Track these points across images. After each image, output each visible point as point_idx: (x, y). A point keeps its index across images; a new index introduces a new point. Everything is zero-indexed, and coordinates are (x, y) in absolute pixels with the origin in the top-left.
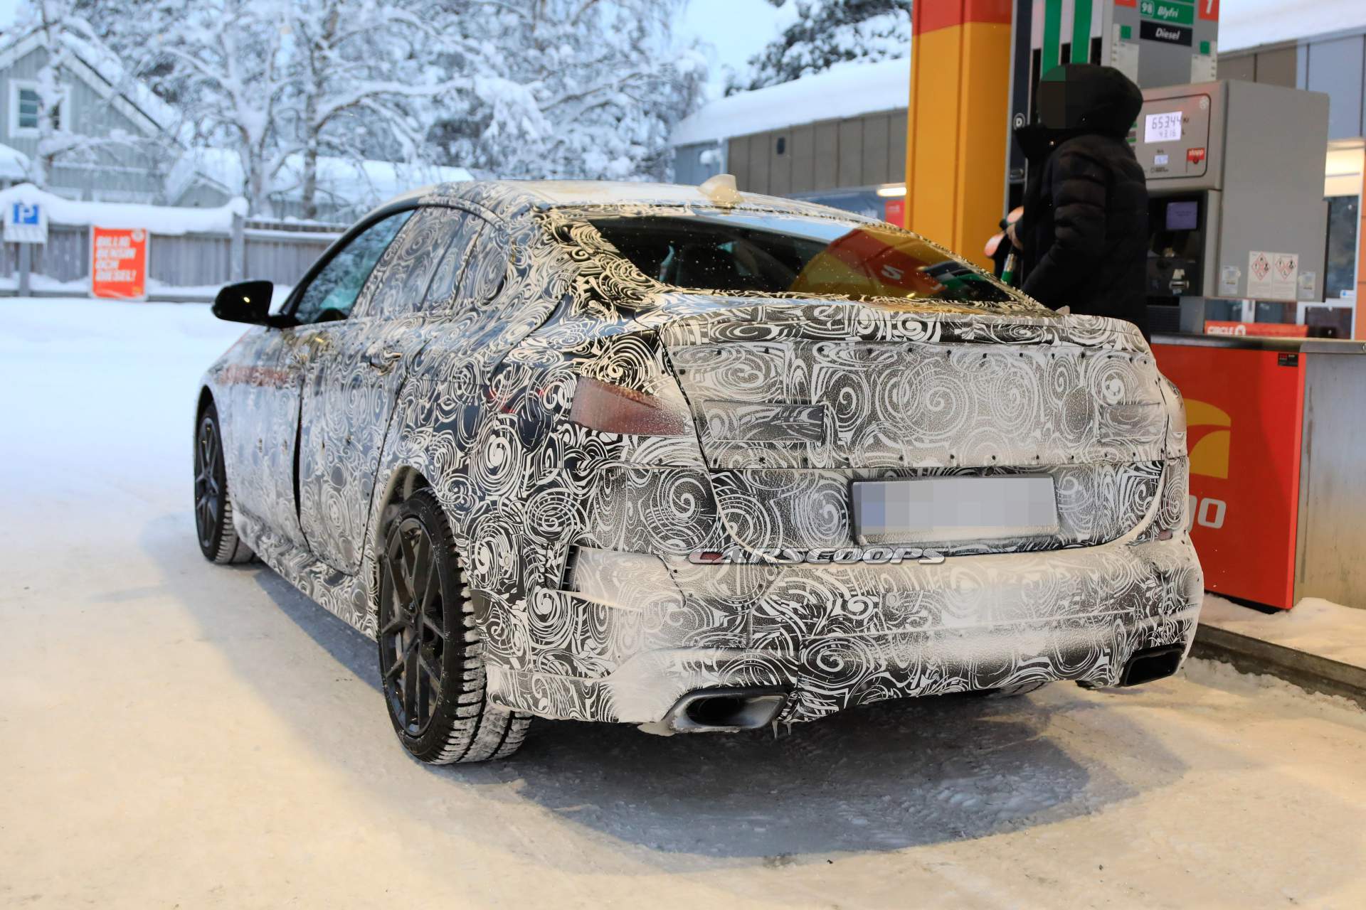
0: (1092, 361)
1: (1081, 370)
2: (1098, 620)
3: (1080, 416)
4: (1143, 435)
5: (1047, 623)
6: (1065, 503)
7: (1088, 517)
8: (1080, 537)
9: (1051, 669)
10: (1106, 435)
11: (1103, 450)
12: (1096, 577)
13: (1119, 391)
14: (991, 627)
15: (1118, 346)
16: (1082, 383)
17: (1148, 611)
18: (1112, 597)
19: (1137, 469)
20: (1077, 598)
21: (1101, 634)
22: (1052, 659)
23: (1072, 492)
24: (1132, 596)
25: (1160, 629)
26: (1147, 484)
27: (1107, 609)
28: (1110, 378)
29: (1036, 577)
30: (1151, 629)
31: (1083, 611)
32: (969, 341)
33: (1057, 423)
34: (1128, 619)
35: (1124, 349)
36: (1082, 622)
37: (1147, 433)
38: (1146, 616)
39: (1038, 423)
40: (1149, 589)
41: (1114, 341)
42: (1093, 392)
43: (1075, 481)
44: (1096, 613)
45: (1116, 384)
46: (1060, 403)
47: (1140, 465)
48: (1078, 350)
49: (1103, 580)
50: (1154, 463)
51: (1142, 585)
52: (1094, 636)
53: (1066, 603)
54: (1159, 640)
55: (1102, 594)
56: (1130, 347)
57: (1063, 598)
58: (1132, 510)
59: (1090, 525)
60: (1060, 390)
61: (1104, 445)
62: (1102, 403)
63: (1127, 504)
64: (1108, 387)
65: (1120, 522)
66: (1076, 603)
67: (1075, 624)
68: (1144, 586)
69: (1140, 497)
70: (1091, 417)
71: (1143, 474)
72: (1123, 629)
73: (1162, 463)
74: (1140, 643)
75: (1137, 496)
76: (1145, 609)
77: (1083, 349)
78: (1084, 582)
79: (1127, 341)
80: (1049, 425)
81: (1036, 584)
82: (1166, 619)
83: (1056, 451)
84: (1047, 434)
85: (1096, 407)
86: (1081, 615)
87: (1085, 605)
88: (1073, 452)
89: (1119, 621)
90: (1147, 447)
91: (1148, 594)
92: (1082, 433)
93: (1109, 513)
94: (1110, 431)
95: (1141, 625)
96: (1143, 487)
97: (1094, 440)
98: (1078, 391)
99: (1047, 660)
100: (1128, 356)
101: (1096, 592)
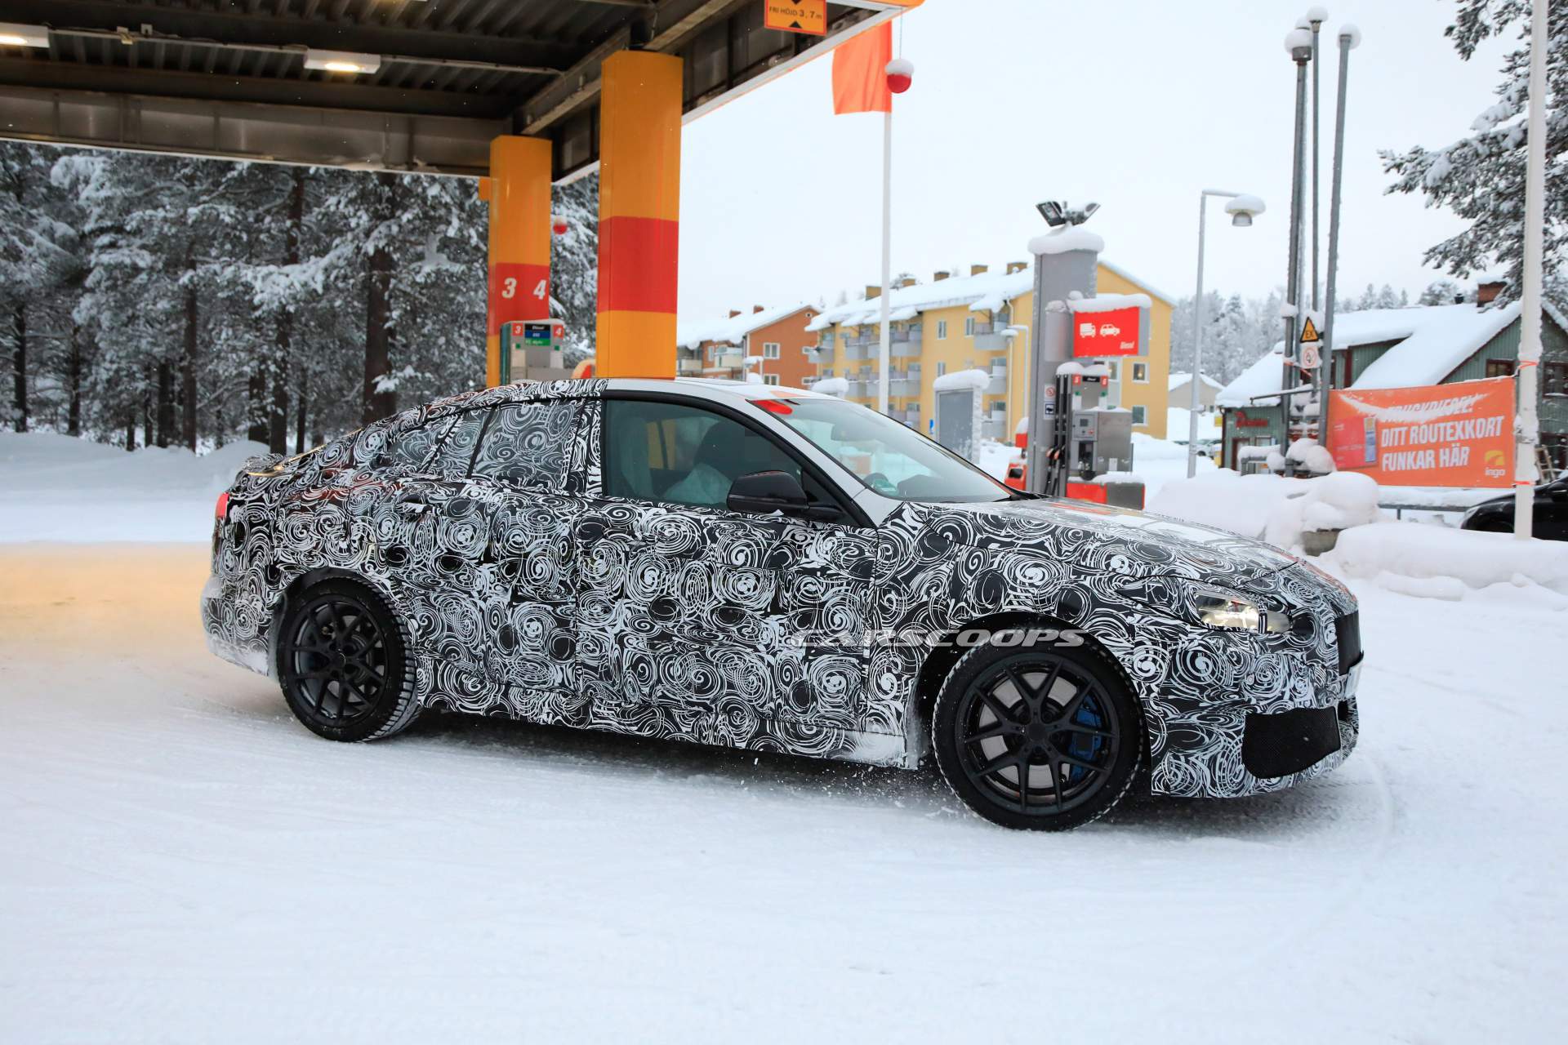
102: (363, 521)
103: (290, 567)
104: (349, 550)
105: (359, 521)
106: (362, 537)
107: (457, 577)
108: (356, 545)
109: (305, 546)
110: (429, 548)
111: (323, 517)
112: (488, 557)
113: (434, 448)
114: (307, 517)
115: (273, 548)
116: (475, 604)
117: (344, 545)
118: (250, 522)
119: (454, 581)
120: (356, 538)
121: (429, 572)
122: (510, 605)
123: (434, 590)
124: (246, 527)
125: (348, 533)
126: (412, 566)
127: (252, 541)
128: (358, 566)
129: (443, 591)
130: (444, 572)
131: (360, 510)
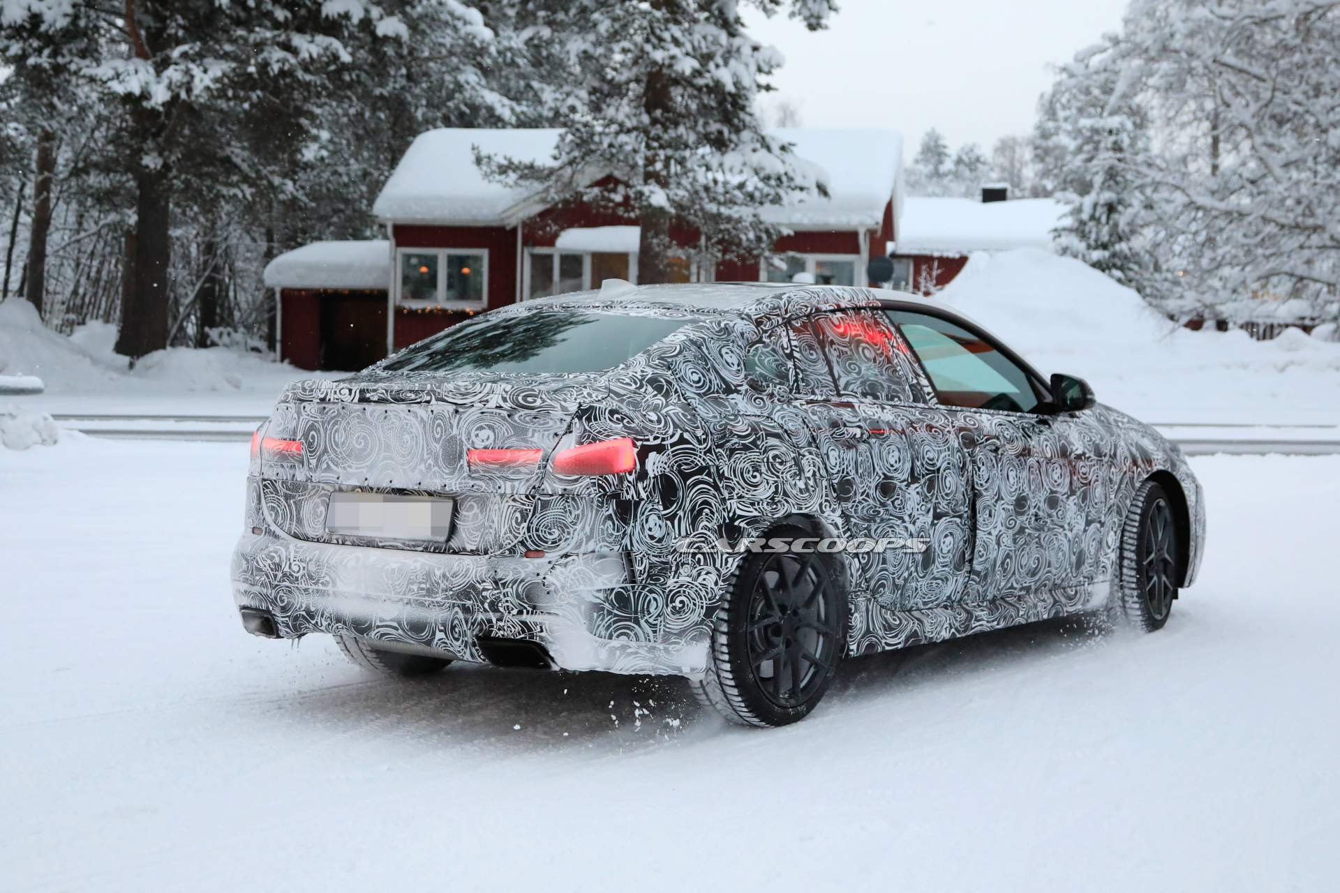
0: (464, 416)
1: (455, 423)
2: (440, 605)
3: (453, 454)
4: (513, 473)
5: (401, 600)
6: (464, 521)
7: (477, 533)
8: (469, 548)
9: (400, 632)
10: (476, 472)
11: (472, 482)
12: (438, 573)
13: (488, 439)
14: (363, 595)
15: (492, 404)
16: (455, 432)
17: (486, 606)
18: (451, 590)
19: (514, 500)
20: (423, 586)
21: (440, 615)
22: (400, 625)
23: (471, 514)
24: (469, 591)
25: (502, 624)
26: (521, 512)
27: (447, 598)
28: (481, 428)
29: (395, 566)
30: (490, 621)
31: (429, 596)
32: (375, 402)
33: (436, 460)
34: (466, 610)
35: (499, 407)
36: (427, 603)
37: (519, 472)
38: (485, 610)
39: (422, 459)
40: (484, 589)
41: (487, 401)
42: (463, 439)
43: (475, 505)
44: (439, 599)
45: (486, 433)
46: (438, 446)
47: (516, 497)
48: (451, 408)
49: (444, 576)
50: (527, 497)
51: (478, 585)
52: (436, 615)
53: (415, 587)
54: (502, 632)
55: (442, 586)
56: (507, 405)
57: (412, 584)
58: (510, 531)
59: (478, 539)
60: (438, 436)
61: (473, 478)
62: (469, 447)
63: (506, 527)
64: (477, 436)
65: (501, 540)
66: (422, 589)
67: (422, 604)
68: (480, 587)
69: (516, 522)
70: (461, 457)
71: (518, 505)
72: (461, 615)
73: (534, 497)
74: (481, 630)
75: (513, 522)
76: (483, 604)
77: (454, 407)
78: (428, 575)
79: (505, 400)
80: (430, 461)
81: (393, 570)
82: (507, 616)
83: (435, 480)
84: (429, 468)
85: (465, 449)
86: (427, 598)
87: (430, 592)
88: (447, 482)
89: (457, 609)
90: (516, 483)
91: (484, 594)
92: (456, 468)
93: (492, 531)
94: (480, 469)
95: (480, 616)
96: (518, 515)
97: (465, 474)
98: (451, 438)
99: (395, 625)
100: (505, 413)
101: (438, 583)
102: (810, 453)
103: (752, 521)
104: (807, 490)
105: (806, 454)
106: (814, 474)
107: (893, 502)
108: (811, 483)
109: (764, 492)
110: (870, 476)
111: (771, 454)
112: (914, 478)
113: (790, 364)
114: (754, 455)
115: (724, 500)
116: (906, 528)
117: (801, 485)
118: (681, 472)
119: (890, 508)
120: (810, 474)
121: (871, 501)
122: (933, 524)
123: (875, 521)
124: (676, 479)
125: (801, 470)
126: (859, 498)
127: (690, 497)
128: (817, 507)
129: (882, 520)
130: (883, 500)
131: (803, 443)
